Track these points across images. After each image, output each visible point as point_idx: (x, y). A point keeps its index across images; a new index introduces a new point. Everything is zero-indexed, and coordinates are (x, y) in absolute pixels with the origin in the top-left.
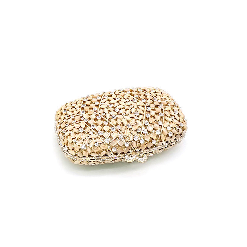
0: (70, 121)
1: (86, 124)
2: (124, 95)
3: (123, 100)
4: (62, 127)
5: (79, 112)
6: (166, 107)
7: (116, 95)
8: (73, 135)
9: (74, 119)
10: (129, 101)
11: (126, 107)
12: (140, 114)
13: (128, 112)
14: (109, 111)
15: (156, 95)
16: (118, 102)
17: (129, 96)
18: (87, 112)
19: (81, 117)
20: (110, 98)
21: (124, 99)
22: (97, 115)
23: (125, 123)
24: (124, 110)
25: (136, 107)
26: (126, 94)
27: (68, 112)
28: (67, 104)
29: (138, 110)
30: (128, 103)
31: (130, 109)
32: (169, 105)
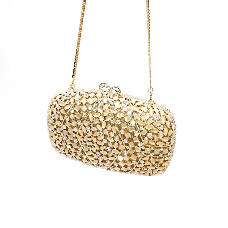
0: (157, 152)
1: (142, 140)
2: (90, 156)
3: (94, 151)
4: (167, 150)
5: (143, 157)
6: (59, 125)
7: (98, 159)
8: (161, 134)
9: (152, 151)
10: (89, 146)
11: (95, 140)
12: (86, 127)
13: (96, 134)
14: (113, 143)
15: (61, 142)
16: (100, 151)
17: (87, 152)
18: (135, 153)
19: (144, 150)
20: (106, 159)
21: (92, 151)
22: (127, 144)
23: (104, 124)
24: (98, 138)
25: (86, 137)
26: (88, 157)
27: (154, 163)
28: (150, 175)
29: (85, 132)
30: (91, 144)
31: (93, 138)
32: (55, 127)
